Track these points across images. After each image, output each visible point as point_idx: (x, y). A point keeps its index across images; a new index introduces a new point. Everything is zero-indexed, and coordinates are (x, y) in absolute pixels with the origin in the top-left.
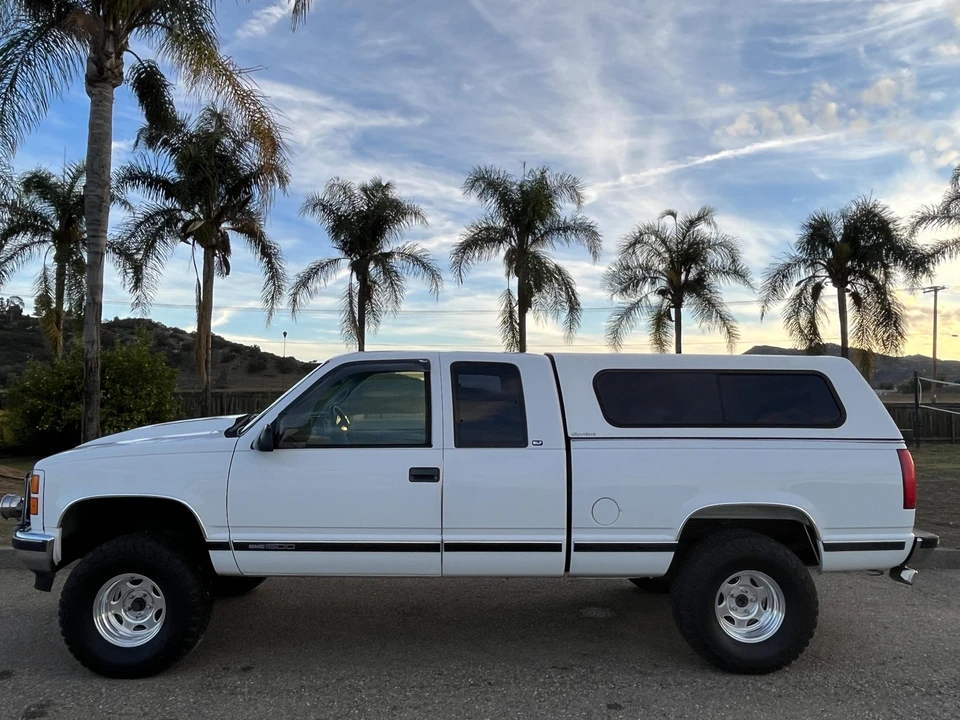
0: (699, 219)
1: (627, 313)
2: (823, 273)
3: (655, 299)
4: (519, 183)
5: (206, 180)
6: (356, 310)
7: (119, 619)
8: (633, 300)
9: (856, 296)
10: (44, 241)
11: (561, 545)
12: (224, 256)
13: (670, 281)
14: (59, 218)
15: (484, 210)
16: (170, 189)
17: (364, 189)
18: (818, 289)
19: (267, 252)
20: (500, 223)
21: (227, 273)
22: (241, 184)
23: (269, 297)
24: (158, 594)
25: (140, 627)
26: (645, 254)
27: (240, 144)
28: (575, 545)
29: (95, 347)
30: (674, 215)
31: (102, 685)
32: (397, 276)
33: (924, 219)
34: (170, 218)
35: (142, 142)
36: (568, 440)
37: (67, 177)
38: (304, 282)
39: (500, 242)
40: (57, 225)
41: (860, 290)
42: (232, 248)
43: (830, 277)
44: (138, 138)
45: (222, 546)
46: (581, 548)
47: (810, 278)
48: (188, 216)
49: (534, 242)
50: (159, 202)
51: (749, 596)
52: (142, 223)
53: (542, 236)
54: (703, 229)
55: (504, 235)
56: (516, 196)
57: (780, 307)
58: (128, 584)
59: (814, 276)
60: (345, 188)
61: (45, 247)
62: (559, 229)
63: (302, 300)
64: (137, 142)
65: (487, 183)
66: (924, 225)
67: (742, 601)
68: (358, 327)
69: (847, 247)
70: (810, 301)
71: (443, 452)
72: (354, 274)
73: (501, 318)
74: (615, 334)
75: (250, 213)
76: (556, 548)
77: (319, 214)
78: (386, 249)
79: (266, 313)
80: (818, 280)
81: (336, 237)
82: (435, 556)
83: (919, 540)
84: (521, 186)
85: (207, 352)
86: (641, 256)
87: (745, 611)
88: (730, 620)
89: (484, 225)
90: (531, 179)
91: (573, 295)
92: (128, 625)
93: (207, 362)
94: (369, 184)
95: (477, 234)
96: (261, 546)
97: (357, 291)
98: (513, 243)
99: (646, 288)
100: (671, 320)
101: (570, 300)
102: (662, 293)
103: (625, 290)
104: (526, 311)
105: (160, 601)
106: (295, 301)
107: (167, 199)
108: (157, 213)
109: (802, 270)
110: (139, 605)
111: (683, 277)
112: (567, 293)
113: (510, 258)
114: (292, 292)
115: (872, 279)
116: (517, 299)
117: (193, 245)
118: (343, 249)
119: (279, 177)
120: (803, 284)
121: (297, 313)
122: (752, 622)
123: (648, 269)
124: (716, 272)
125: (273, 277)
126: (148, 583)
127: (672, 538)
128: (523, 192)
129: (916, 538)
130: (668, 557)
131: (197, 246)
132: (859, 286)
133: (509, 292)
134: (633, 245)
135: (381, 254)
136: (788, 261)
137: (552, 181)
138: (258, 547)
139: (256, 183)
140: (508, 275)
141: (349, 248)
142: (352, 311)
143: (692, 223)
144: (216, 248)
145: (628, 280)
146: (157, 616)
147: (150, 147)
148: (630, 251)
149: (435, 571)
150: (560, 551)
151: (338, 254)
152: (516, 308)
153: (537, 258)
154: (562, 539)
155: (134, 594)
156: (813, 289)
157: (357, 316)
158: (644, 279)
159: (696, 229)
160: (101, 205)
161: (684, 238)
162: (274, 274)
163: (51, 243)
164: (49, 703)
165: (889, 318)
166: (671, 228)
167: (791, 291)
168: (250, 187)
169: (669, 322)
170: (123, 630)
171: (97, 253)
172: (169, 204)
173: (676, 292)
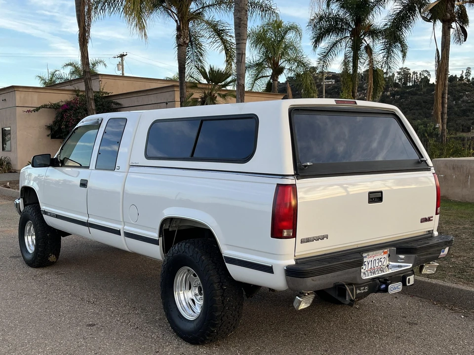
11: (120, 231)
12: (461, 27)
14: (354, 19)
21: (465, 40)
28: (124, 232)
46: (127, 235)
67: (201, 291)
71: (91, 170)
76: (117, 232)
96: (50, 214)
117: (435, 23)
127: (156, 235)
150: (120, 235)
163: (349, 38)
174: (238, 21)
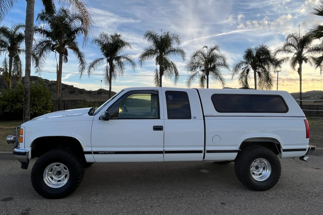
0: (214, 49)
1: (192, 77)
2: (250, 66)
3: (201, 73)
4: (160, 36)
5: (60, 32)
6: (109, 74)
7: (52, 178)
8: (194, 73)
9: (259, 73)
10: (5, 50)
11: (202, 151)
12: (66, 56)
13: (205, 67)
14: (10, 42)
15: (149, 44)
16: (48, 34)
17: (112, 37)
18: (248, 70)
19: (80, 56)
20: (154, 48)
21: (67, 62)
22: (71, 34)
23: (81, 70)
24: (66, 169)
25: (60, 181)
26: (198, 59)
27: (71, 20)
28: (207, 151)
29: (28, 85)
30: (207, 47)
31: (47, 202)
32: (123, 64)
33: (279, 51)
34: (48, 43)
35: (39, 18)
36: (204, 116)
37: (13, 29)
38: (92, 66)
39: (154, 54)
40: (9, 45)
41: (260, 71)
42: (68, 54)
43: (252, 67)
44: (38, 17)
45: (89, 153)
46: (209, 152)
47: (246, 67)
48: (54, 43)
49: (165, 54)
50: (44, 38)
51: (259, 166)
52: (38, 45)
53: (167, 53)
54: (215, 51)
55: (156, 52)
56: (159, 40)
57: (237, 76)
58: (55, 166)
59: (247, 67)
60: (106, 36)
61: (6, 52)
62: (172, 51)
63: (92, 71)
64: (37, 18)
65: (151, 36)
66: (278, 53)
67: (257, 168)
68: (109, 79)
69: (257, 58)
70: (246, 74)
71: (164, 120)
72: (108, 63)
73: (154, 78)
74: (189, 83)
75: (74, 43)
76: (201, 152)
77: (97, 43)
78: (119, 55)
79: (80, 75)
80: (248, 68)
81: (103, 51)
82: (162, 155)
83: (310, 148)
84: (161, 37)
85: (60, 87)
86: (197, 59)
87: (258, 171)
88: (254, 174)
89: (149, 49)
90: (164, 35)
91: (177, 71)
92: (55, 180)
93: (60, 90)
94: (113, 34)
95: (147, 52)
96: (103, 153)
97: (109, 68)
98: (158, 54)
99: (198, 69)
100: (205, 79)
101: (175, 72)
102: (203, 71)
103: (192, 70)
104: (162, 75)
105: (67, 171)
106: (89, 71)
107: (47, 37)
108: (44, 42)
109: (244, 65)
110: (59, 173)
111: (209, 66)
112: (175, 70)
113: (157, 59)
114: (88, 68)
115: (264, 68)
116: (159, 72)
117: (56, 52)
118: (105, 55)
119: (84, 32)
120: (244, 69)
121: (90, 75)
122: (260, 174)
123: (198, 64)
124: (219, 65)
125: (82, 63)
126: (62, 165)
127: (237, 148)
128: (161, 39)
129: (309, 147)
130: (236, 154)
131: (57, 53)
132: (260, 70)
133: (157, 70)
134: (194, 56)
135: (117, 57)
136: (240, 62)
137: (171, 36)
138: (102, 153)
139: (77, 33)
140: (156, 64)
141: (107, 55)
142: (107, 74)
143: (212, 50)
144: (63, 54)
145: (193, 67)
146: (66, 177)
147: (42, 20)
148: (194, 58)
149: (161, 160)
150: (202, 153)
151: (103, 56)
152: (159, 75)
153: (165, 59)
154: (202, 149)
155: (57, 169)
156: (247, 70)
157: (109, 76)
158: (198, 67)
159: (214, 51)
160: (30, 37)
161: (210, 54)
162: (82, 62)
163: (7, 51)
164: (29, 209)
165: (268, 79)
166: (206, 51)
167: (240, 71)
168: (74, 34)
169: (205, 80)
170: (53, 182)
171: (29, 53)
172: (48, 39)
173: (207, 71)
174: (29, 36)
